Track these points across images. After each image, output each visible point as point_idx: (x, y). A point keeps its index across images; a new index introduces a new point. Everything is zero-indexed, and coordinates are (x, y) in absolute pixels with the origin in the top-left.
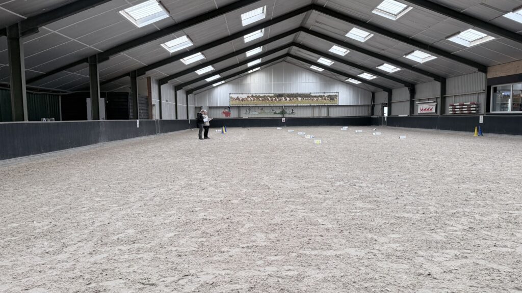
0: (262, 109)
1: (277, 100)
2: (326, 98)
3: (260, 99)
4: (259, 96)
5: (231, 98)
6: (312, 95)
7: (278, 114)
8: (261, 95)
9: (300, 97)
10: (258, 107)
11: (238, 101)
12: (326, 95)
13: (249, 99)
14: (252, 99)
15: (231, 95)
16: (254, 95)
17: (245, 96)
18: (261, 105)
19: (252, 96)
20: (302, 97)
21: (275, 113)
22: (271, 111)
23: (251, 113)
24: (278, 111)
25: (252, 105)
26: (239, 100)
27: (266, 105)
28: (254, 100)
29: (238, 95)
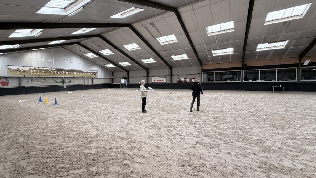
0: (45, 79)
1: (59, 73)
2: (91, 74)
3: (43, 72)
4: (42, 69)
5: (10, 69)
6: (83, 71)
7: (59, 82)
8: (44, 69)
9: (75, 72)
10: (41, 77)
11: (18, 72)
12: (91, 72)
13: (32, 71)
14: (35, 71)
15: (9, 67)
16: (37, 68)
17: (26, 69)
18: (44, 76)
19: (35, 69)
20: (77, 72)
21: (56, 82)
22: (53, 80)
23: (33, 82)
24: (59, 81)
25: (35, 76)
26: (20, 71)
27: (48, 76)
28: (37, 72)
29: (18, 67)
